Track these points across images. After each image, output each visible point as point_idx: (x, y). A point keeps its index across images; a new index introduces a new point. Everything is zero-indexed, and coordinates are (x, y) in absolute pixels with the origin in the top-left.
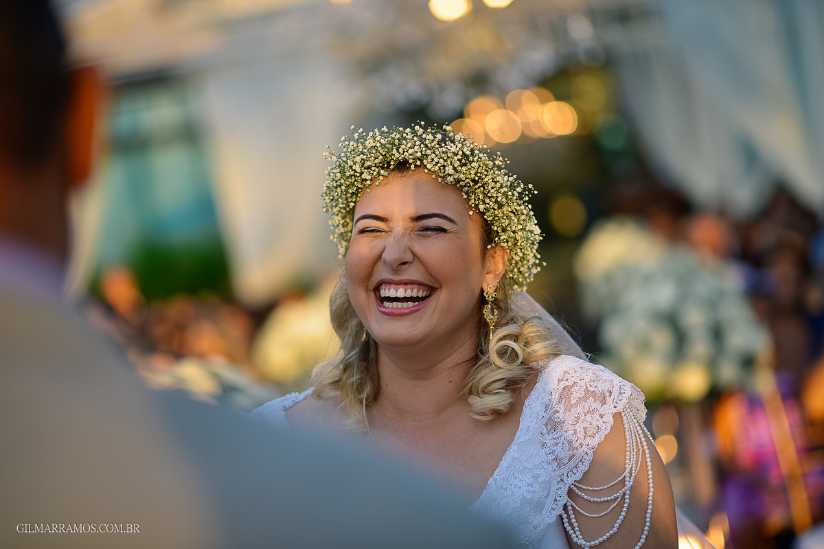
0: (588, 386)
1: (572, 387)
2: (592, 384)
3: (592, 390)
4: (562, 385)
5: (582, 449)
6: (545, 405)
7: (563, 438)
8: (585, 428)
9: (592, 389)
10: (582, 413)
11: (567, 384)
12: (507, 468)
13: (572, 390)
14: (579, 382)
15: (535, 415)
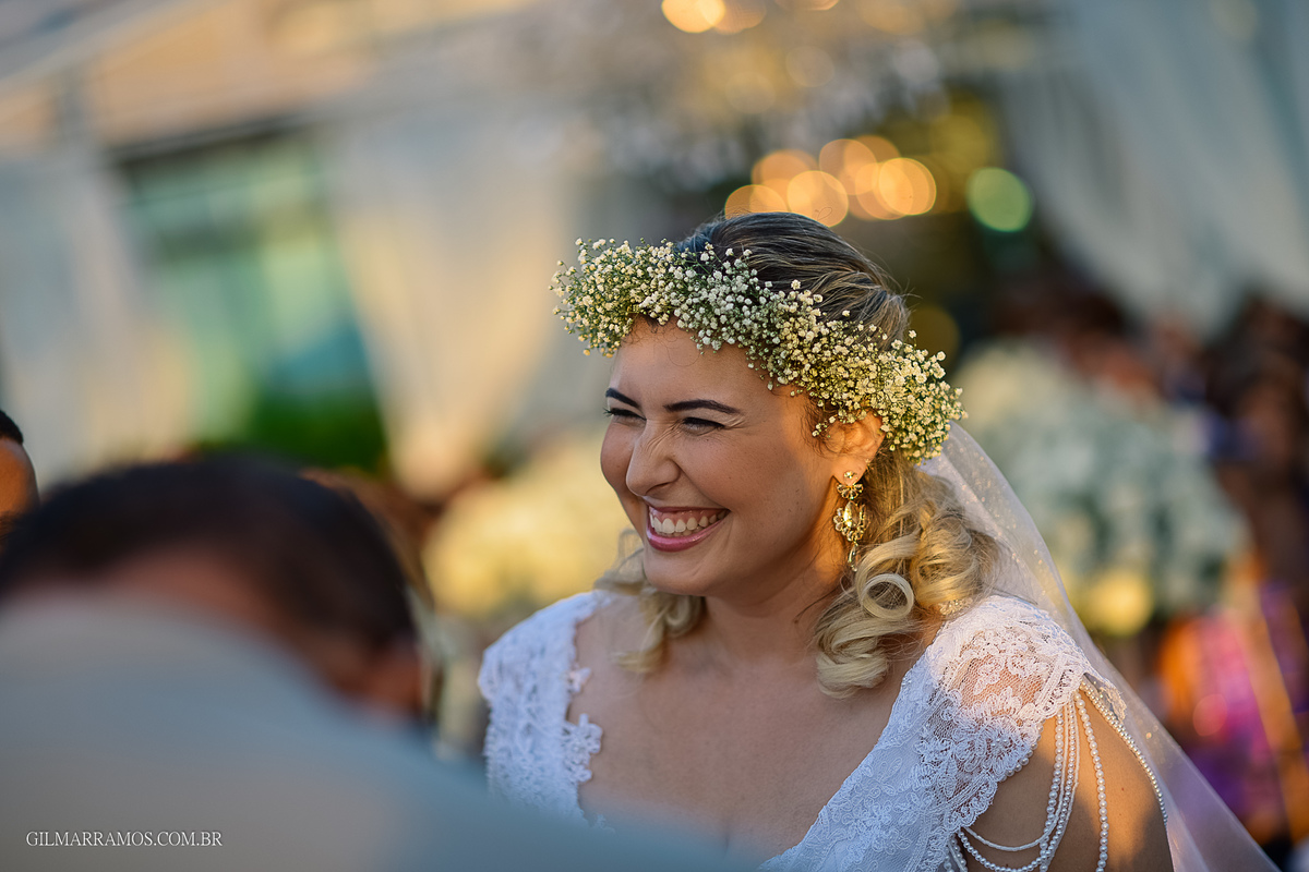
0: (1009, 664)
1: (982, 662)
2: (1017, 660)
3: (1014, 673)
4: (968, 656)
5: (981, 776)
6: (930, 692)
7: (950, 752)
8: (989, 741)
9: (1014, 671)
10: (989, 714)
11: (975, 656)
12: (852, 792)
13: (981, 669)
14: (997, 654)
15: (911, 705)
